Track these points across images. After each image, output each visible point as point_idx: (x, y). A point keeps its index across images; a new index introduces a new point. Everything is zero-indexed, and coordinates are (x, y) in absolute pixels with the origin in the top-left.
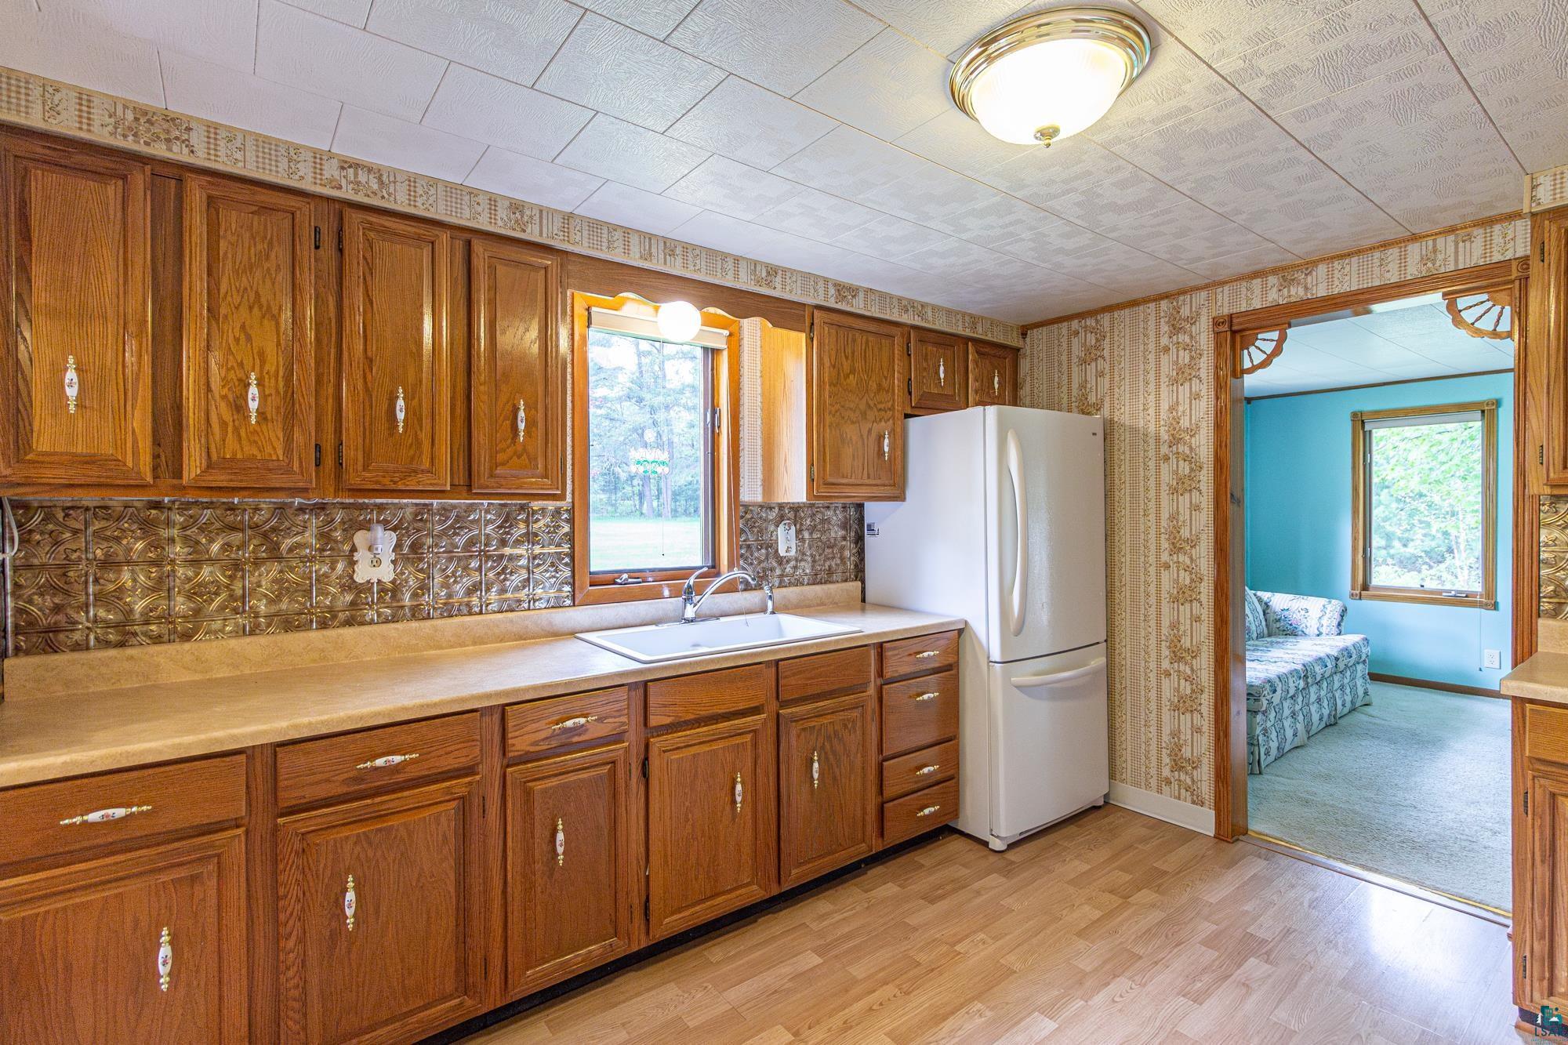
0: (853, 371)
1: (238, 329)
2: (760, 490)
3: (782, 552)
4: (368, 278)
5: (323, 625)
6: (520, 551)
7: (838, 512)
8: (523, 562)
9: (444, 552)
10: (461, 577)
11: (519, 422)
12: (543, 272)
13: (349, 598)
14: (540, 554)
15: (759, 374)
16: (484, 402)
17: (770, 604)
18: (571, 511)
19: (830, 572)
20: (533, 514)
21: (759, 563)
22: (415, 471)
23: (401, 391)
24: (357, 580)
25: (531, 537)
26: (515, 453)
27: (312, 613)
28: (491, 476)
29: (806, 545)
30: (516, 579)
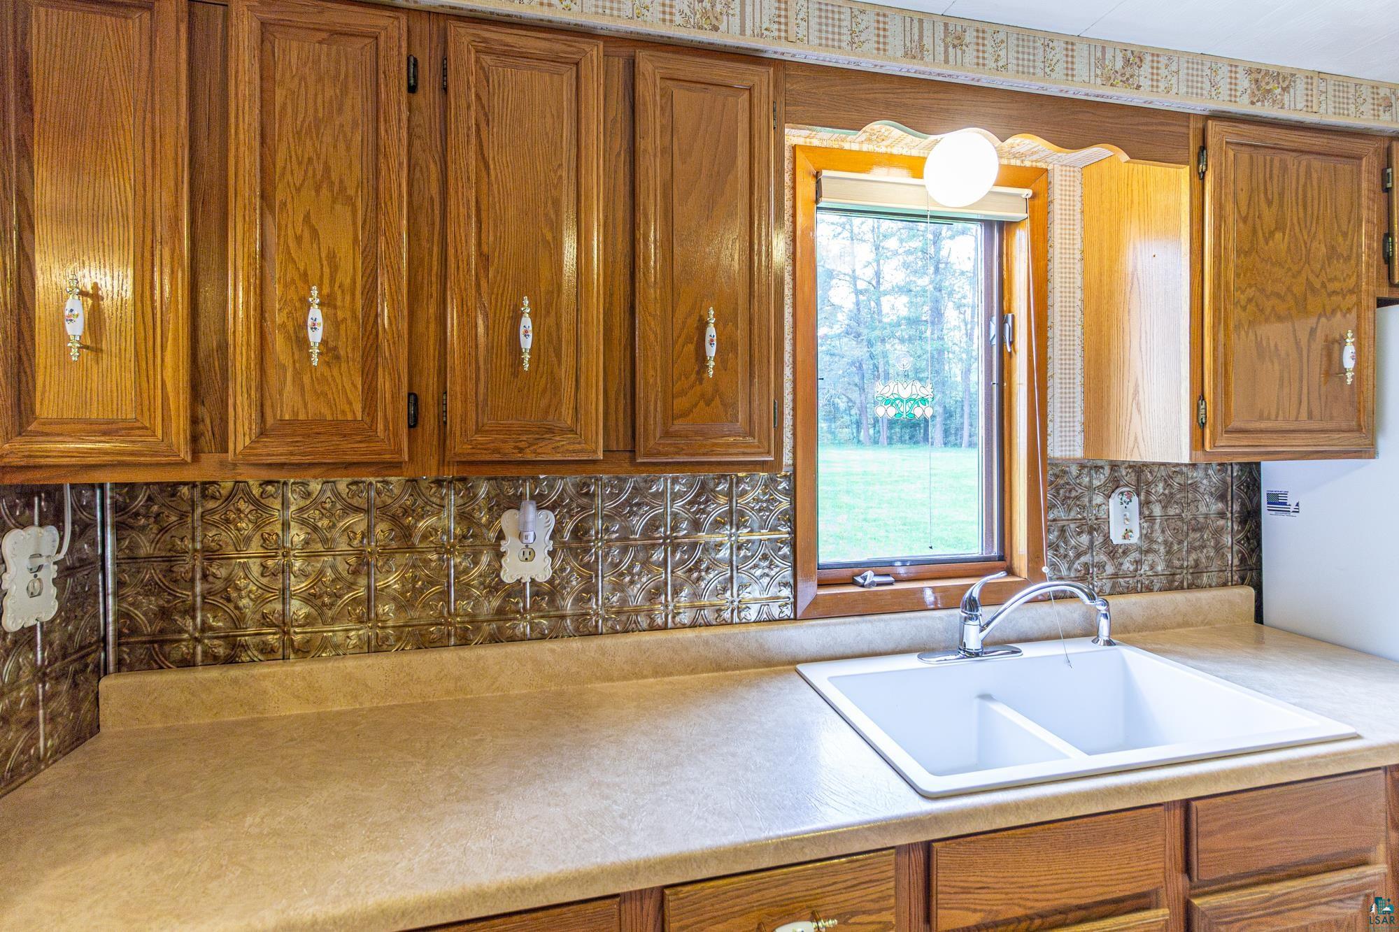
0: (1280, 226)
1: (301, 219)
2: (1079, 439)
3: (1116, 538)
4: (483, 125)
5: (464, 642)
6: (722, 536)
7: (1210, 472)
8: (724, 553)
9: (617, 539)
10: (639, 574)
11: (707, 344)
12: (746, 94)
13: (496, 603)
14: (748, 541)
15: (1078, 256)
16: (654, 317)
17: (1104, 625)
18: (792, 478)
19: (1197, 570)
20: (737, 483)
21: (1078, 556)
22: (551, 431)
23: (526, 302)
24: (505, 579)
25: (734, 518)
26: (702, 396)
27: (450, 624)
28: (667, 434)
29: (1157, 527)
30: (712, 579)
